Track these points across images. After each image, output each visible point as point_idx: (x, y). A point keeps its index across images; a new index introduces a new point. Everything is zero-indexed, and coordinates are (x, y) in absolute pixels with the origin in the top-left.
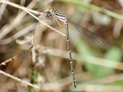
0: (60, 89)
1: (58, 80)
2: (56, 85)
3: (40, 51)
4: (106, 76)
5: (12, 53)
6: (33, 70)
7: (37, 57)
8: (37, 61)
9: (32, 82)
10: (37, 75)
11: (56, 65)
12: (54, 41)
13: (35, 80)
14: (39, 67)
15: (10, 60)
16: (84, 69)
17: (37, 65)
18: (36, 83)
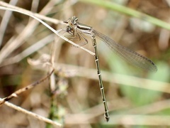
0: (88, 123)
1: (84, 109)
2: (82, 117)
3: (61, 74)
4: (150, 102)
5: (21, 73)
6: (52, 100)
7: (57, 82)
8: (57, 88)
9: (51, 116)
10: (57, 107)
11: (81, 90)
12: (78, 56)
13: (55, 114)
14: (60, 95)
15: (24, 90)
16: (120, 93)
17: (58, 92)
18: (57, 118)
